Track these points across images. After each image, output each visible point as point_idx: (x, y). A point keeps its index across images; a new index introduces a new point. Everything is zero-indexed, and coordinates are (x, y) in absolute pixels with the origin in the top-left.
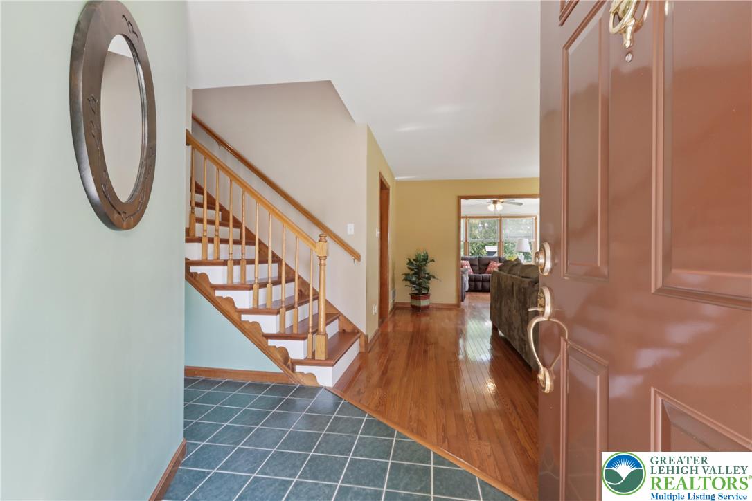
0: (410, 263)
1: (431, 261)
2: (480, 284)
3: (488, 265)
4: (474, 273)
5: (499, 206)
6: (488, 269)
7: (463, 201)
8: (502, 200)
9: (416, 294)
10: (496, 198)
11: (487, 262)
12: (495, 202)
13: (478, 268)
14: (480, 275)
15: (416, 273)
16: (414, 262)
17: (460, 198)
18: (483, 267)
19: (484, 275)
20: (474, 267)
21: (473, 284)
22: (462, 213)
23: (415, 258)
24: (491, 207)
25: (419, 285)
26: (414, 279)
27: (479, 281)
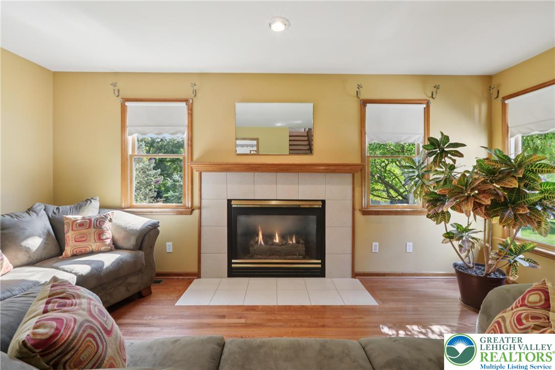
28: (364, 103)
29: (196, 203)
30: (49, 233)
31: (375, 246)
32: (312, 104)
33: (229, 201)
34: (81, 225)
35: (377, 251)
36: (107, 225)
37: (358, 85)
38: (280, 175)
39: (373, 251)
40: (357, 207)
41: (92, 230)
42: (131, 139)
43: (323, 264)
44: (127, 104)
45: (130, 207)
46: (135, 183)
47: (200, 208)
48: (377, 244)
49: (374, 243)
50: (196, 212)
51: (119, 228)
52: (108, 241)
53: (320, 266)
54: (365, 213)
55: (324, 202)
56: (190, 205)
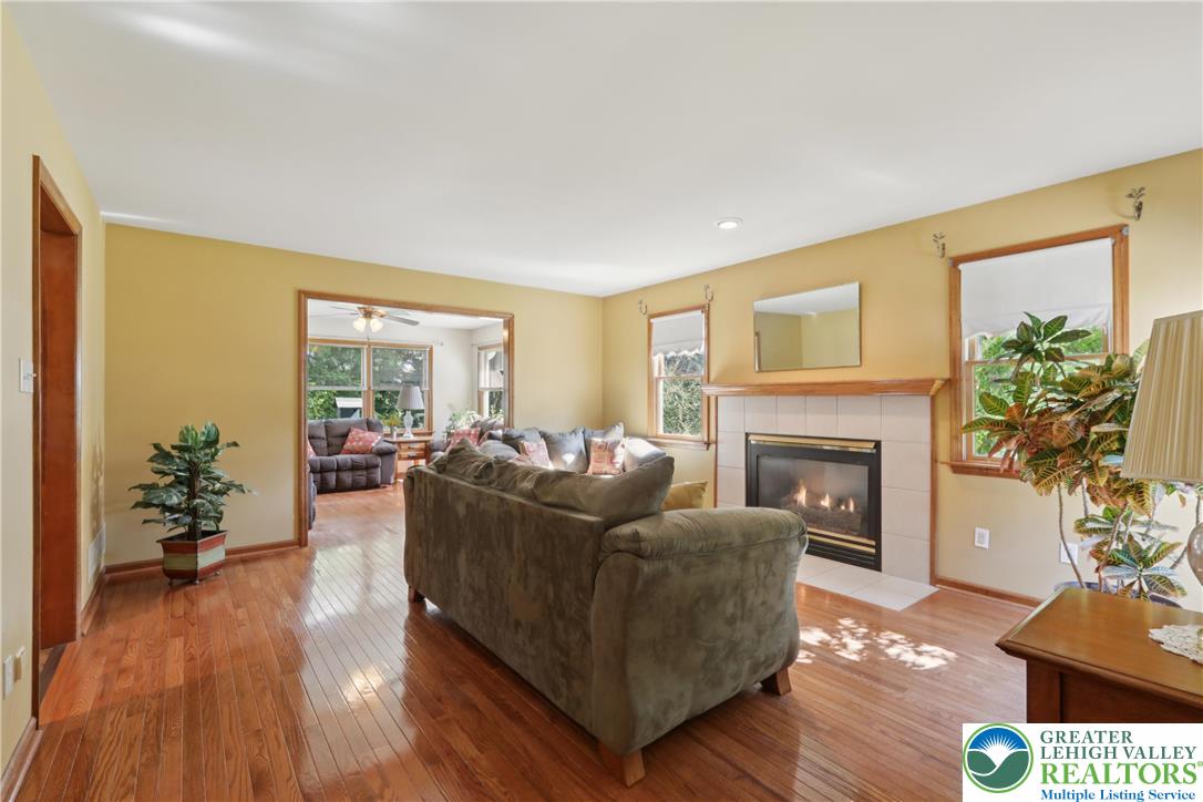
0: (162, 455)
1: (228, 445)
2: (332, 478)
3: (345, 436)
4: (317, 454)
5: (376, 324)
6: (348, 445)
7: (313, 306)
8: (381, 310)
9: (181, 536)
10: (368, 305)
11: (345, 430)
12: (368, 315)
13: (324, 444)
14: (333, 458)
15: (179, 481)
16: (174, 453)
17: (303, 296)
18: (337, 441)
19: (340, 457)
20: (318, 443)
21: (318, 476)
22: (309, 331)
23: (177, 443)
24: (360, 324)
25: (193, 512)
26: (175, 500)
27: (332, 470)
28: (956, 262)
29: (713, 437)
30: (581, 451)
31: (982, 536)
32: (857, 284)
33: (747, 435)
34: (600, 447)
35: (986, 546)
36: (619, 450)
37: (935, 236)
38: (810, 399)
39: (977, 544)
40: (943, 456)
41: (607, 453)
42: (658, 359)
43: (878, 547)
44: (652, 320)
45: (656, 437)
46: (661, 406)
47: (716, 442)
48: (987, 532)
49: (978, 530)
50: (713, 447)
51: (631, 456)
52: (618, 466)
53: (873, 551)
54: (960, 468)
55: (878, 445)
56: (706, 439)
